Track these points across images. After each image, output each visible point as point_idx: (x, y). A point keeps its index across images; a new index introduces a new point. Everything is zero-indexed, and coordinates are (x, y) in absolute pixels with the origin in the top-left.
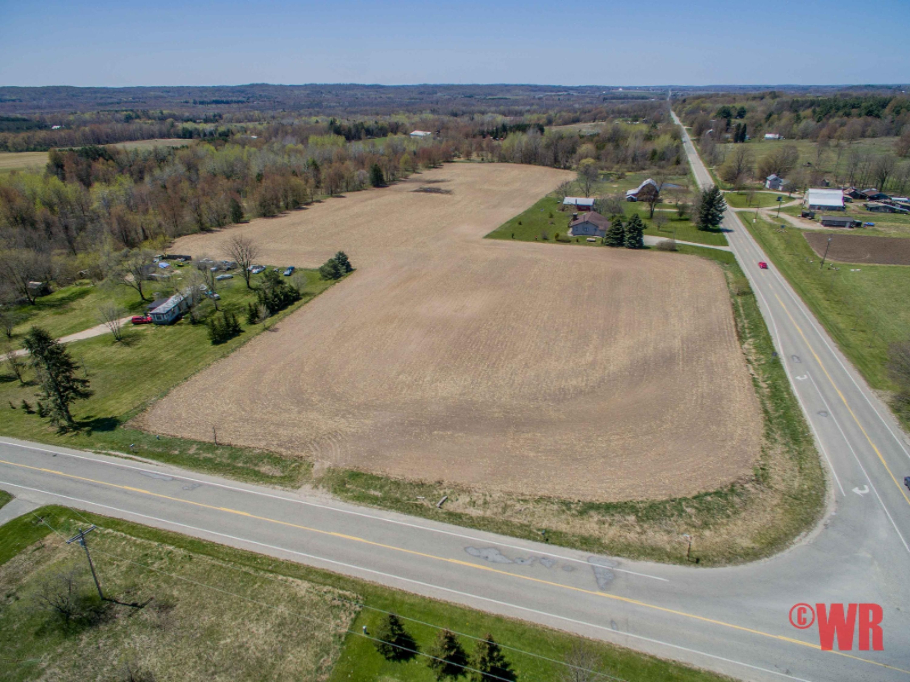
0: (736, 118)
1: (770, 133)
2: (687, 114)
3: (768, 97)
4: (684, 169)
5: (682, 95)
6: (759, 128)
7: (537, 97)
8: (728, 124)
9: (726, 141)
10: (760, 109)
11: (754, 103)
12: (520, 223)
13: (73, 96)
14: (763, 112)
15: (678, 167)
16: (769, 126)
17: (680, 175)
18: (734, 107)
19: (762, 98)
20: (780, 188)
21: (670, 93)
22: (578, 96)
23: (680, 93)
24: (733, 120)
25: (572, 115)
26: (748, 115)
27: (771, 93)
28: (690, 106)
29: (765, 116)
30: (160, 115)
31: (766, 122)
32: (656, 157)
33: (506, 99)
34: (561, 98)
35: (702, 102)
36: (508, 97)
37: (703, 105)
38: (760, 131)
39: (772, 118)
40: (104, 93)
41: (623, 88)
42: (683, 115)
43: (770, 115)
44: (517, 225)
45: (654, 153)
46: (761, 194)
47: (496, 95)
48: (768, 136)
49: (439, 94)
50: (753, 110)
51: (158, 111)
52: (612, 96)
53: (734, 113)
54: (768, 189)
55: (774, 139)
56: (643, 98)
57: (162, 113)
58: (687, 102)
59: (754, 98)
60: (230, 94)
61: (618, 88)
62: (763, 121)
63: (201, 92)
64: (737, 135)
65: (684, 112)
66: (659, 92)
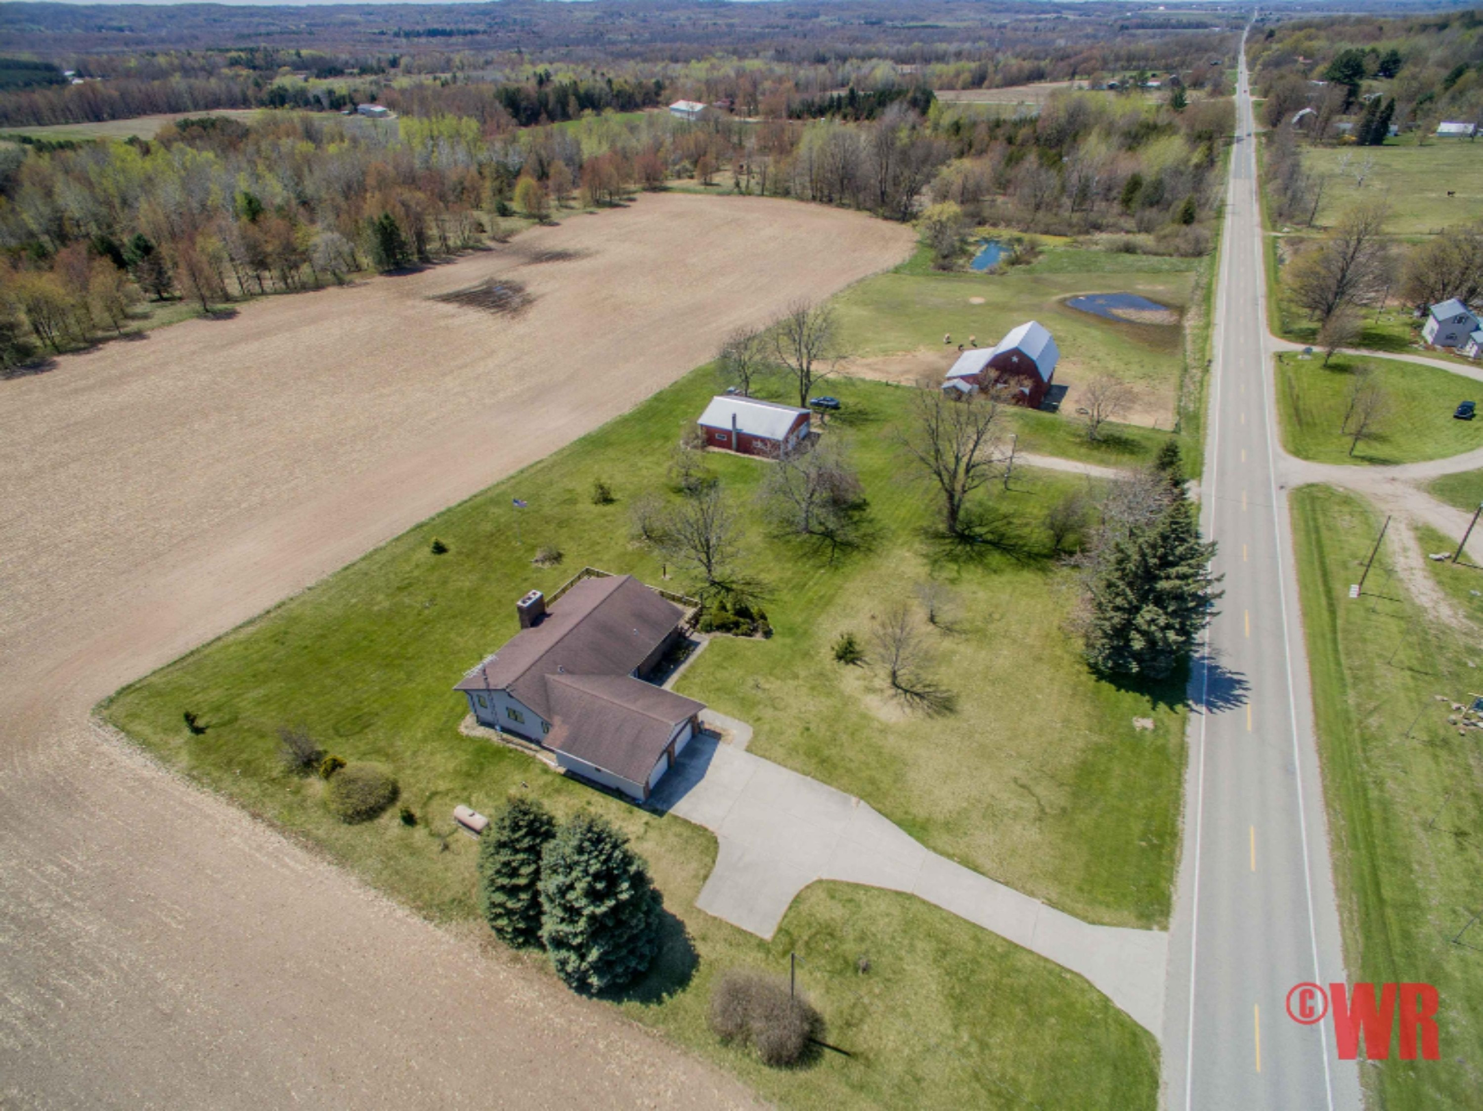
0: (1375, 76)
1: (1451, 119)
2: (1265, 66)
3: (1456, 24)
4: (1197, 241)
5: (1278, 20)
6: (1427, 106)
7: (996, 23)
8: (1354, 91)
9: (1339, 141)
10: (1437, 54)
11: (1422, 41)
12: (440, 549)
13: (215, 20)
14: (1442, 64)
15: (1185, 228)
16: (1453, 99)
17: (1184, 255)
18: (1374, 51)
19: (1442, 26)
20: (1471, 350)
21: (1256, 16)
22: (1075, 22)
23: (1275, 16)
24: (1365, 83)
25: (1028, 65)
26: (1405, 71)
27: (1463, 15)
28: (1279, 46)
29: (1445, 73)
30: (295, 58)
31: (1446, 89)
32: (1139, 195)
33: (937, 27)
34: (1041, 25)
35: (1310, 38)
36: (940, 24)
37: (1307, 44)
38: (1427, 115)
39: (1461, 81)
40: (266, 16)
41: (1167, 6)
42: (1258, 67)
43: (1459, 73)
44: (425, 553)
45: (1135, 183)
46: (1403, 369)
47: (923, 20)
48: (1446, 127)
49: (822, 18)
50: (1417, 57)
51: (293, 52)
52: (1139, 21)
53: (1371, 65)
54: (1429, 348)
55: (1461, 136)
56: (1199, 25)
57: (298, 54)
58: (1278, 35)
59: (1424, 28)
60: (467, 18)
61: (1156, 5)
62: (1438, 88)
63: (421, 13)
64: (1367, 126)
65: (1260, 61)
66: (1235, 13)
